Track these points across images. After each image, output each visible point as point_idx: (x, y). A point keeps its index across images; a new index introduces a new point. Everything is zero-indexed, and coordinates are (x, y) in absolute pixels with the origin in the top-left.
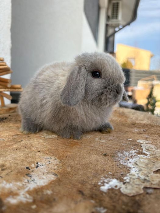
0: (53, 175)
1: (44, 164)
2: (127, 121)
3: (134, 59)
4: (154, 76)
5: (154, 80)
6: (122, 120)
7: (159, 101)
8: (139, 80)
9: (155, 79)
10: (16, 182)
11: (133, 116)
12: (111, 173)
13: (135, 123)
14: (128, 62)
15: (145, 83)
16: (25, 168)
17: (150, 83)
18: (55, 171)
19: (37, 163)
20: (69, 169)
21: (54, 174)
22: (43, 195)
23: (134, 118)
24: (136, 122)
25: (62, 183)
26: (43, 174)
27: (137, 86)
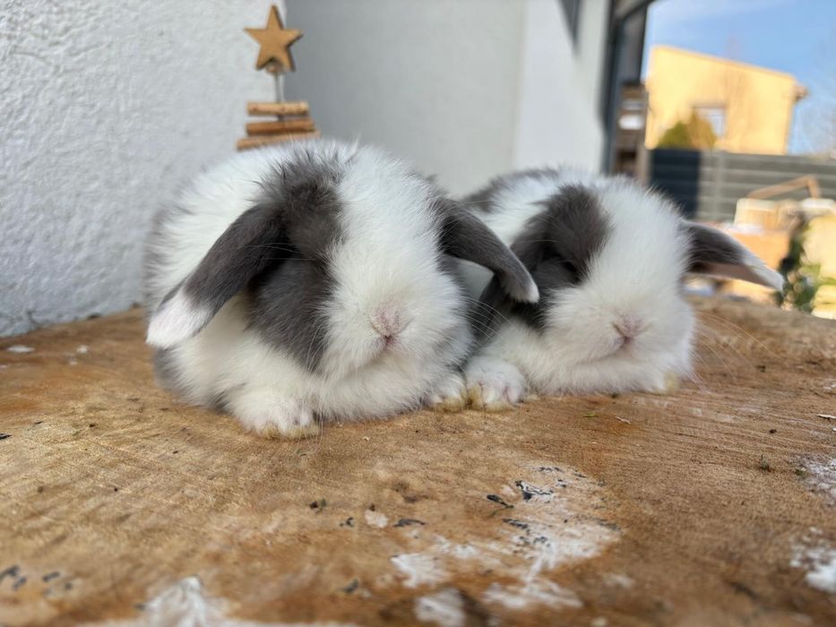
0: (602, 525)
1: (546, 489)
2: (784, 352)
3: (723, 107)
4: (810, 180)
5: (809, 196)
6: (761, 345)
7: (830, 282)
8: (744, 194)
9: (815, 190)
10: (482, 541)
11: (797, 331)
12: (820, 532)
13: (822, 360)
14: (695, 118)
15: (767, 210)
16: (485, 498)
17: (789, 206)
18: (603, 514)
19: (519, 484)
20: (649, 511)
21: (605, 523)
22: (604, 587)
23: (807, 340)
24: (822, 356)
25: (651, 554)
26: (563, 522)
27: (732, 219)
